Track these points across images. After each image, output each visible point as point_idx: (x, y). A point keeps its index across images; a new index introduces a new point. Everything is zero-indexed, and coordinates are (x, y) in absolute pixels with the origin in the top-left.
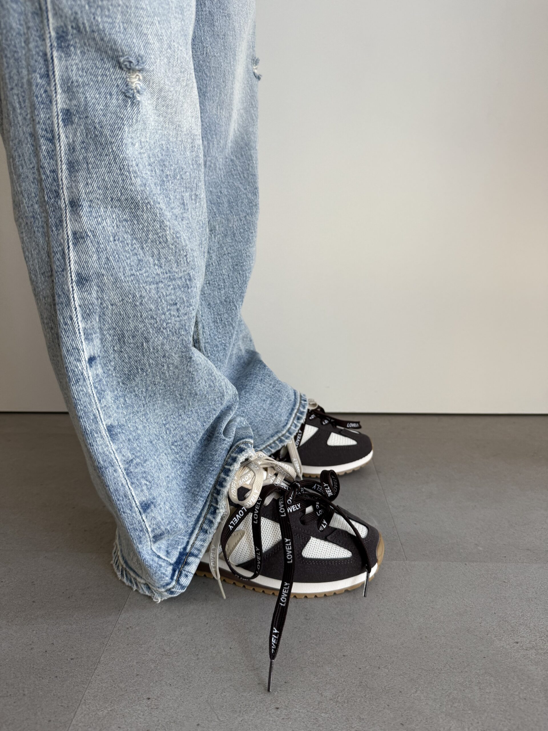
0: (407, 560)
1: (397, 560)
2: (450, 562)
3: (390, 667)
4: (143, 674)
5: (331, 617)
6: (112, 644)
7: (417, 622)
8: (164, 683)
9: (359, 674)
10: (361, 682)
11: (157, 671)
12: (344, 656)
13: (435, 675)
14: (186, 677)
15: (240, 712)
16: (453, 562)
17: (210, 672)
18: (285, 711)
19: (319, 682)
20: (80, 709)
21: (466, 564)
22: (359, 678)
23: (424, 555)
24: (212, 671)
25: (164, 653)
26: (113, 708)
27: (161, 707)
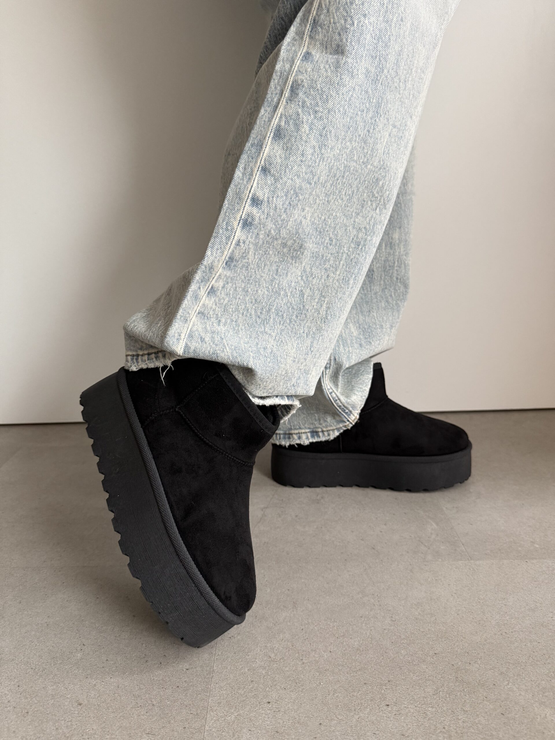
0: (471, 560)
1: (462, 560)
2: (512, 560)
3: (479, 662)
4: (256, 680)
5: (415, 618)
6: (220, 653)
7: (495, 619)
8: (279, 688)
9: (454, 670)
10: (457, 678)
11: (269, 677)
12: (436, 654)
13: (522, 667)
14: (297, 681)
15: (355, 710)
16: (514, 560)
17: (318, 675)
18: (395, 707)
19: (419, 679)
20: (208, 716)
21: (527, 562)
22: (454, 673)
23: (486, 554)
24: (320, 674)
25: (270, 659)
26: (238, 713)
27: (282, 710)
